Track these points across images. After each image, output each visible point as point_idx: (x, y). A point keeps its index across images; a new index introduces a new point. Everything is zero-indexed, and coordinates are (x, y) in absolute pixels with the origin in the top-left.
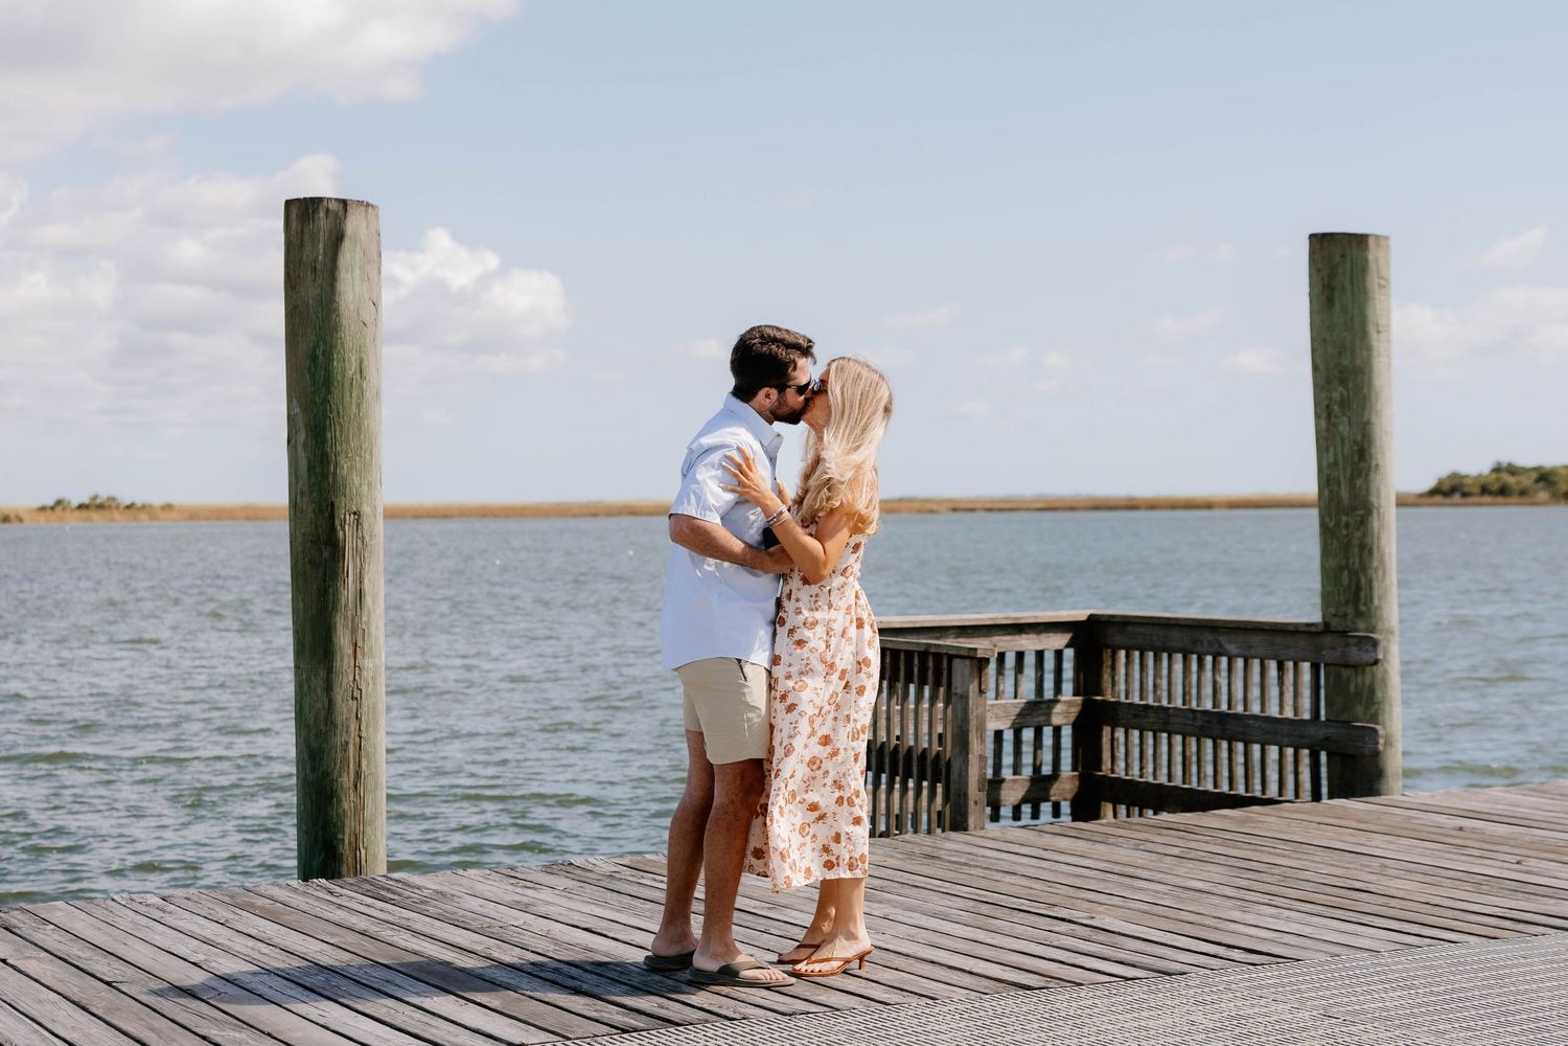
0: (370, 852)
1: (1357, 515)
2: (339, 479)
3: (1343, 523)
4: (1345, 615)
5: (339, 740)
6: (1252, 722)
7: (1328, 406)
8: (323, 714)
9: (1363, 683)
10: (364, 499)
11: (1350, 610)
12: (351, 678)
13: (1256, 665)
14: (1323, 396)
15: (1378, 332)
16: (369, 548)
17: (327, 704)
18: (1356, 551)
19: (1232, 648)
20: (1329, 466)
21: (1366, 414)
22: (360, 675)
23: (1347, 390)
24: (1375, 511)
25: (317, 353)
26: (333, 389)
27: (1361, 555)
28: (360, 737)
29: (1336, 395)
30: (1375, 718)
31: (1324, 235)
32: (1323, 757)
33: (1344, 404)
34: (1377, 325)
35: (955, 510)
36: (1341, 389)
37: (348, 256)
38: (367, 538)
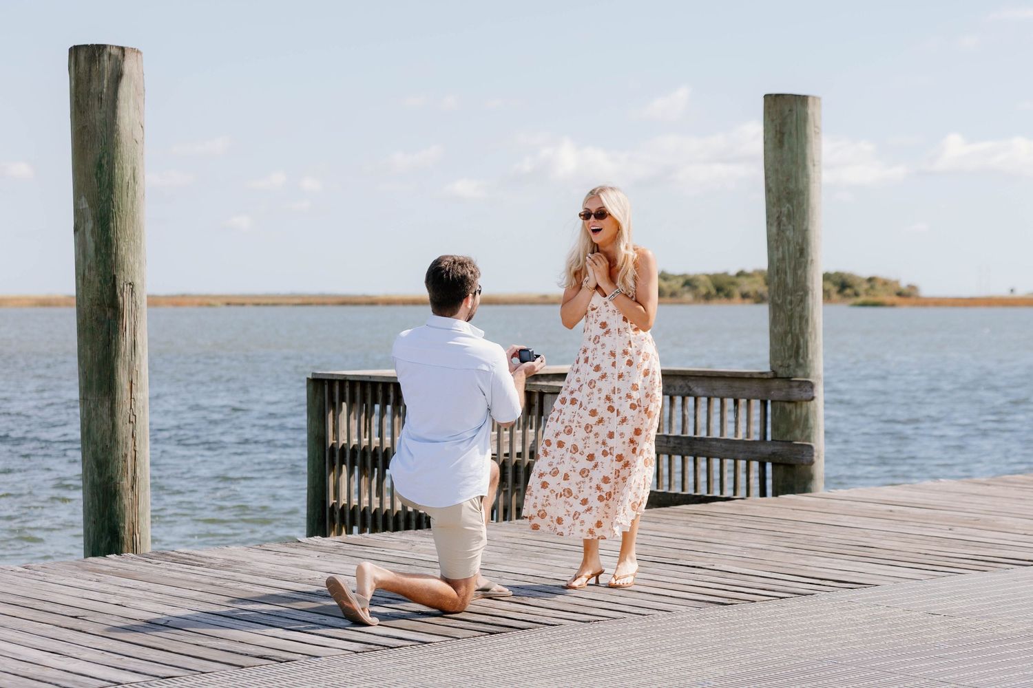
0: (142, 536)
1: (798, 295)
2: (120, 258)
3: (788, 301)
4: (789, 366)
5: (120, 453)
6: (714, 443)
7: (778, 217)
8: (108, 434)
9: (801, 413)
10: (137, 274)
11: (792, 362)
12: (129, 407)
13: (716, 403)
14: (774, 210)
15: (814, 165)
16: (139, 310)
17: (111, 427)
18: (797, 320)
19: (699, 391)
20: (778, 260)
21: (805, 223)
22: (135, 405)
23: (793, 206)
24: (810, 293)
25: (103, 162)
26: (114, 190)
27: (800, 324)
28: (135, 451)
29: (785, 210)
30: (808, 438)
31: (777, 95)
32: (769, 467)
33: (790, 216)
34: (813, 161)
35: (228, 304)
36: (788, 205)
37: (125, 89)
38: (139, 302)
